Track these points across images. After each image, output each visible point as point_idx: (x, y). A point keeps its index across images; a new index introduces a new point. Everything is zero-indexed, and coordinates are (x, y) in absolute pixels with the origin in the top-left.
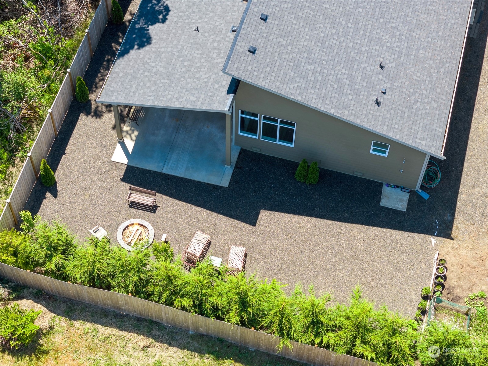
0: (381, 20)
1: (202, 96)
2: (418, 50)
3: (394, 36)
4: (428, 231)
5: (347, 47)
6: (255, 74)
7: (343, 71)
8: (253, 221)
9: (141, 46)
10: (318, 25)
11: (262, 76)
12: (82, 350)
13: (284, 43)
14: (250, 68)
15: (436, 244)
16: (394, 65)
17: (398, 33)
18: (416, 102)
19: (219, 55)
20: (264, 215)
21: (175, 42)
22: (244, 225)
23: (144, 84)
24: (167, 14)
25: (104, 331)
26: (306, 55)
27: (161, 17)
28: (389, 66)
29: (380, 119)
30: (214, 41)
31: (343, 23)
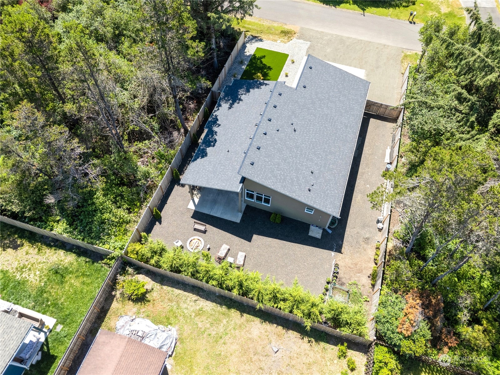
0: (313, 150)
1: (228, 184)
2: (329, 165)
3: (319, 158)
4: (331, 249)
5: (296, 163)
6: (253, 175)
7: (294, 174)
8: (249, 240)
9: (203, 157)
10: (283, 152)
11: (256, 176)
12: (166, 301)
13: (267, 160)
14: (250, 172)
15: (334, 256)
16: (318, 172)
17: (321, 157)
18: (327, 190)
19: (237, 164)
20: (255, 237)
21: (218, 157)
22: (246, 241)
23: (203, 176)
24: (215, 143)
25: (177, 291)
26: (277, 166)
27: (212, 144)
28: (316, 172)
29: (310, 198)
30: (235, 157)
31: (295, 151)
